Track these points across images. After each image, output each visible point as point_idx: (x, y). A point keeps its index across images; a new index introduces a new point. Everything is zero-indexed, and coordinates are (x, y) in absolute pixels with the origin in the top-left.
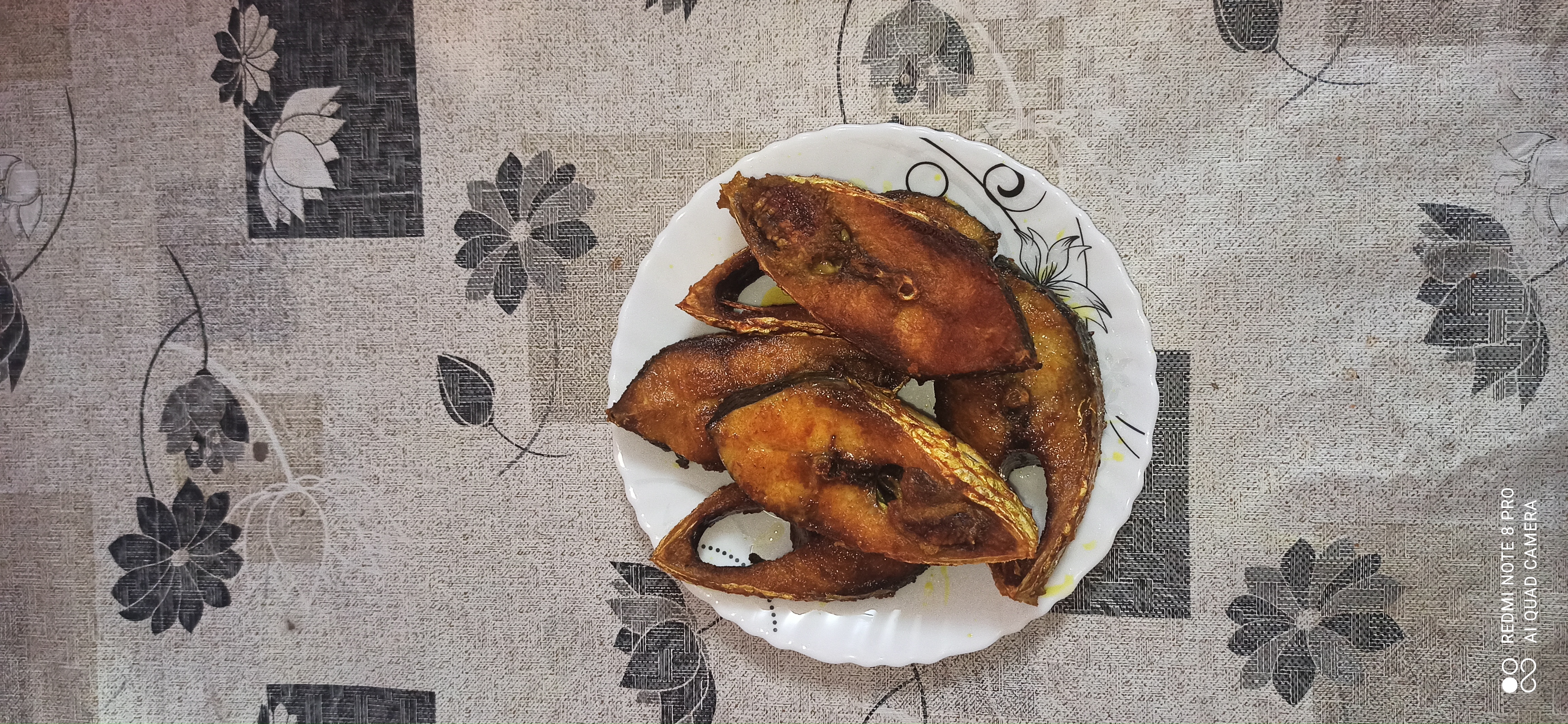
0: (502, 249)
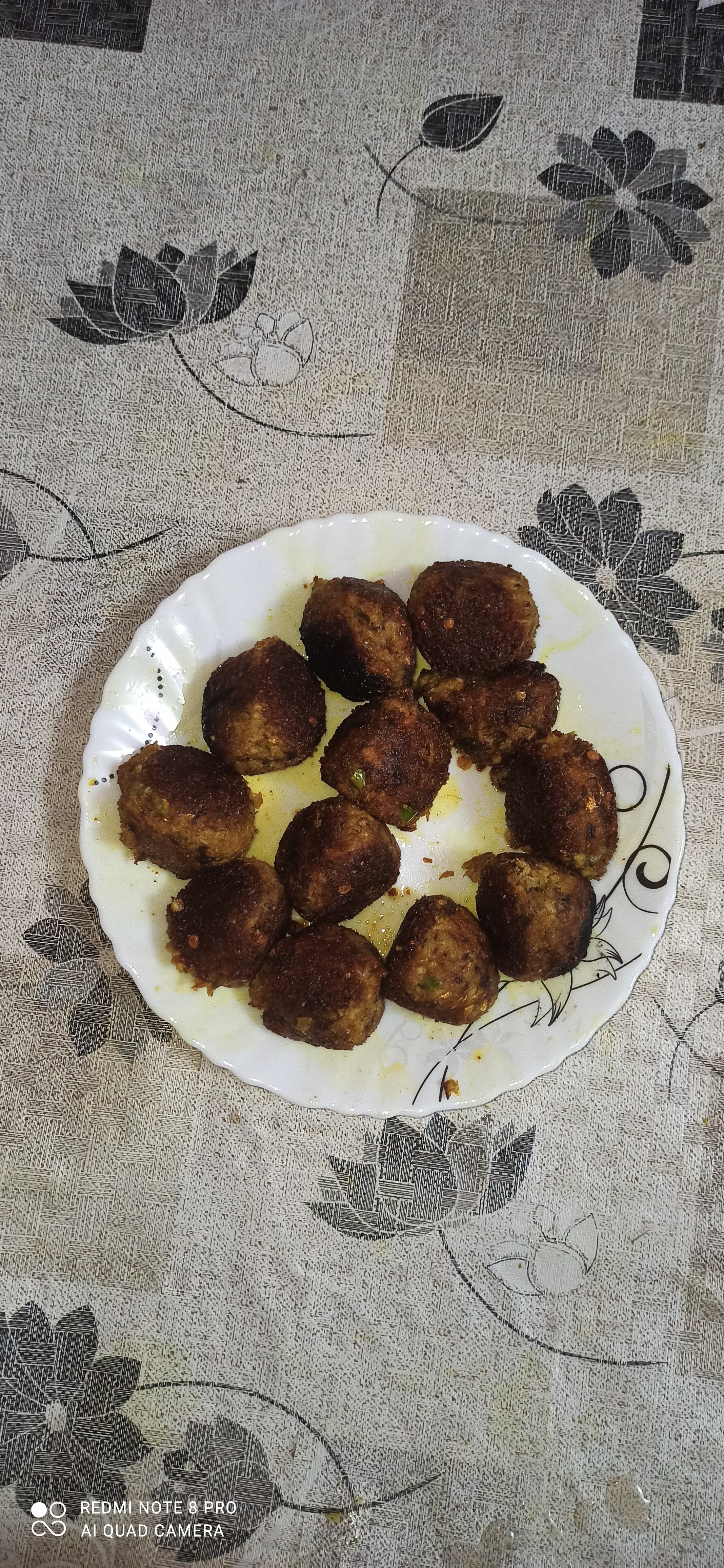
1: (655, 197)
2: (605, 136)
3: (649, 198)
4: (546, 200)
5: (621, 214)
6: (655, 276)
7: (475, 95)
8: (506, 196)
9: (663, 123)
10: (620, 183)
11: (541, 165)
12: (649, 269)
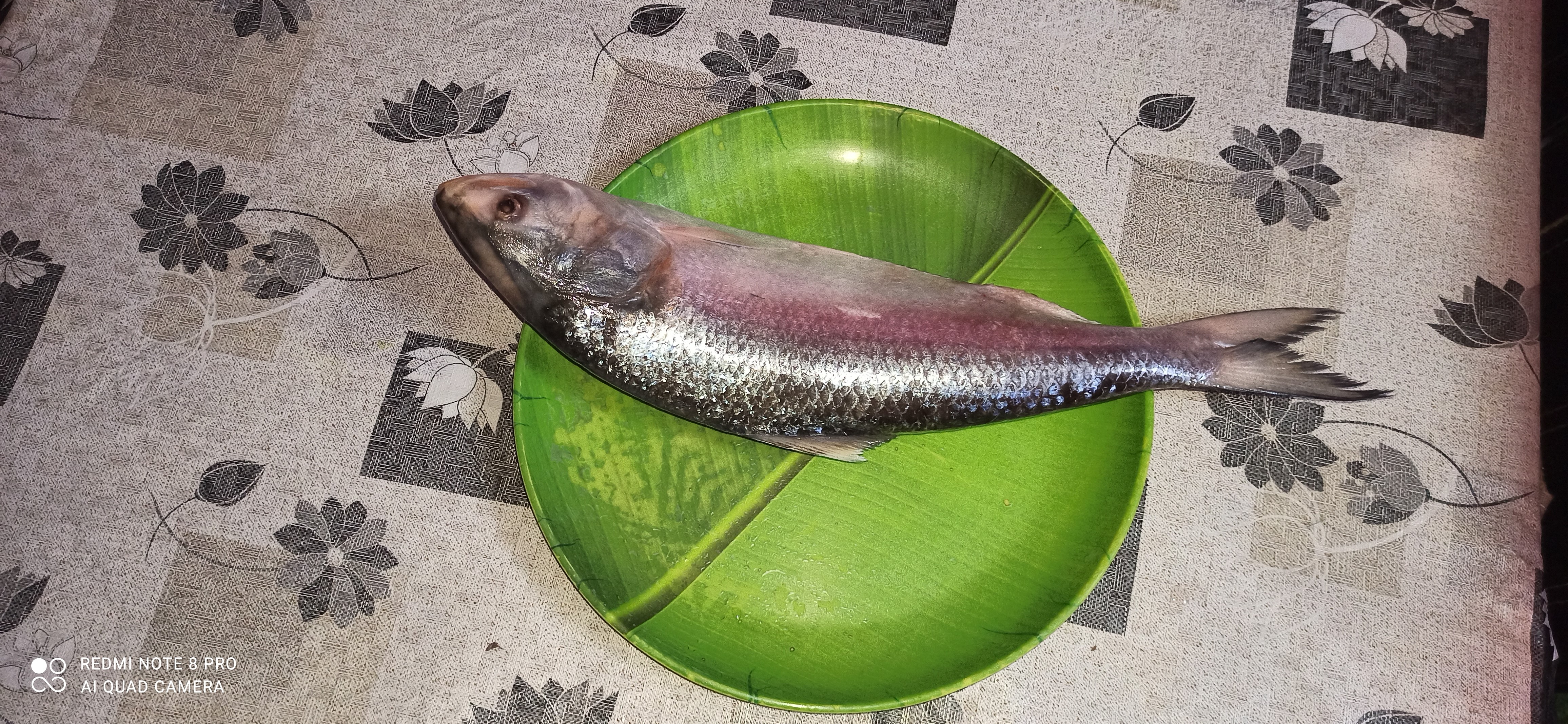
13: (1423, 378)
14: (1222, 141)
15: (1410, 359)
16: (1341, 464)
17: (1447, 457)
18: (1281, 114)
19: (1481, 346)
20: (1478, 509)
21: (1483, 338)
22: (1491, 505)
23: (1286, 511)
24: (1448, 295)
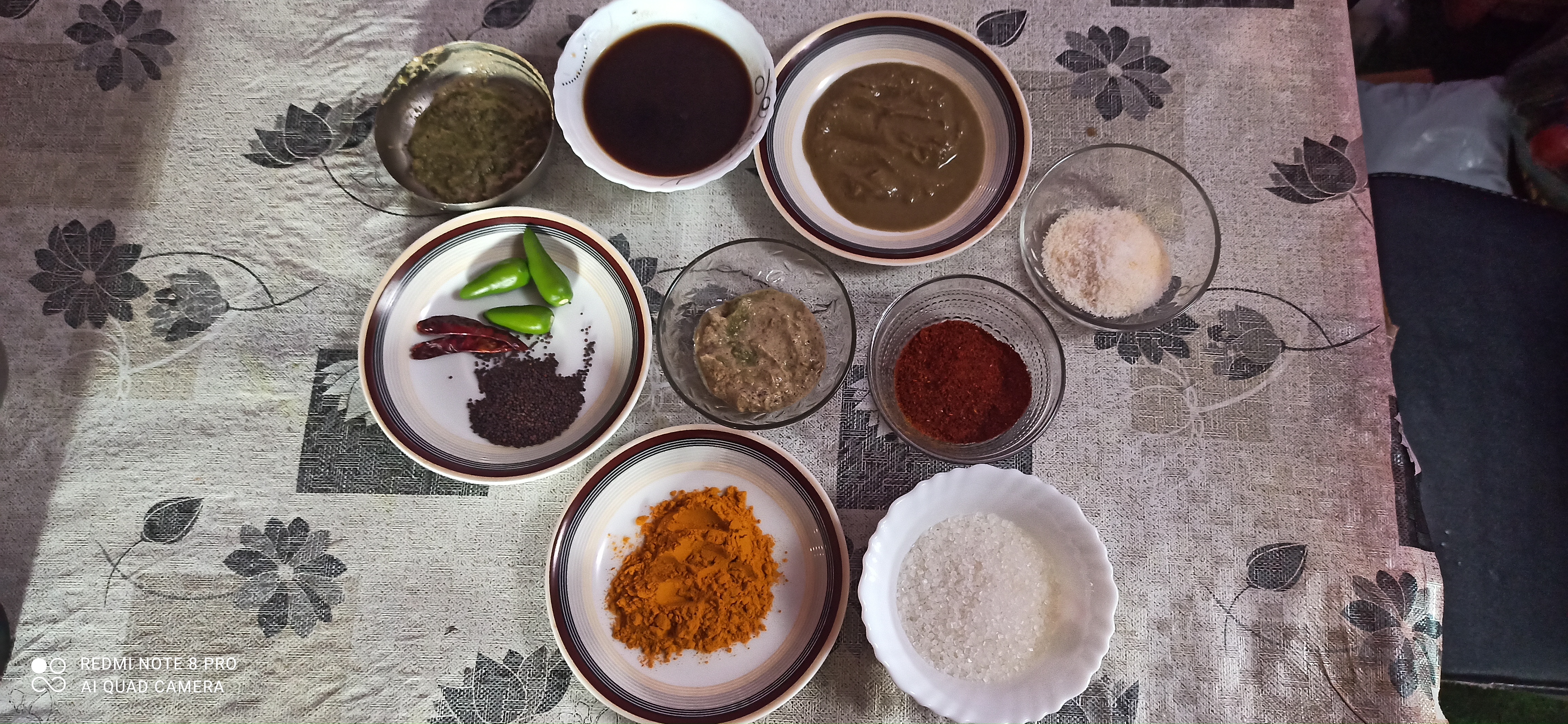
0: (1102, 58)
1: (1133, 68)
2: (1095, 32)
3: (1130, 68)
4: (1063, 73)
5: (1113, 80)
6: (1140, 118)
7: (1009, 11)
8: (1037, 72)
9: (1133, 21)
10: (1109, 60)
11: (1057, 52)
12: (1136, 112)
13: (1267, 239)
14: (1057, 47)
15: (1253, 224)
16: (1203, 330)
17: (1296, 308)
18: (1108, 14)
19: (1316, 201)
20: (1332, 349)
21: (1318, 193)
22: (1343, 344)
23: (1159, 381)
24: (1281, 159)
